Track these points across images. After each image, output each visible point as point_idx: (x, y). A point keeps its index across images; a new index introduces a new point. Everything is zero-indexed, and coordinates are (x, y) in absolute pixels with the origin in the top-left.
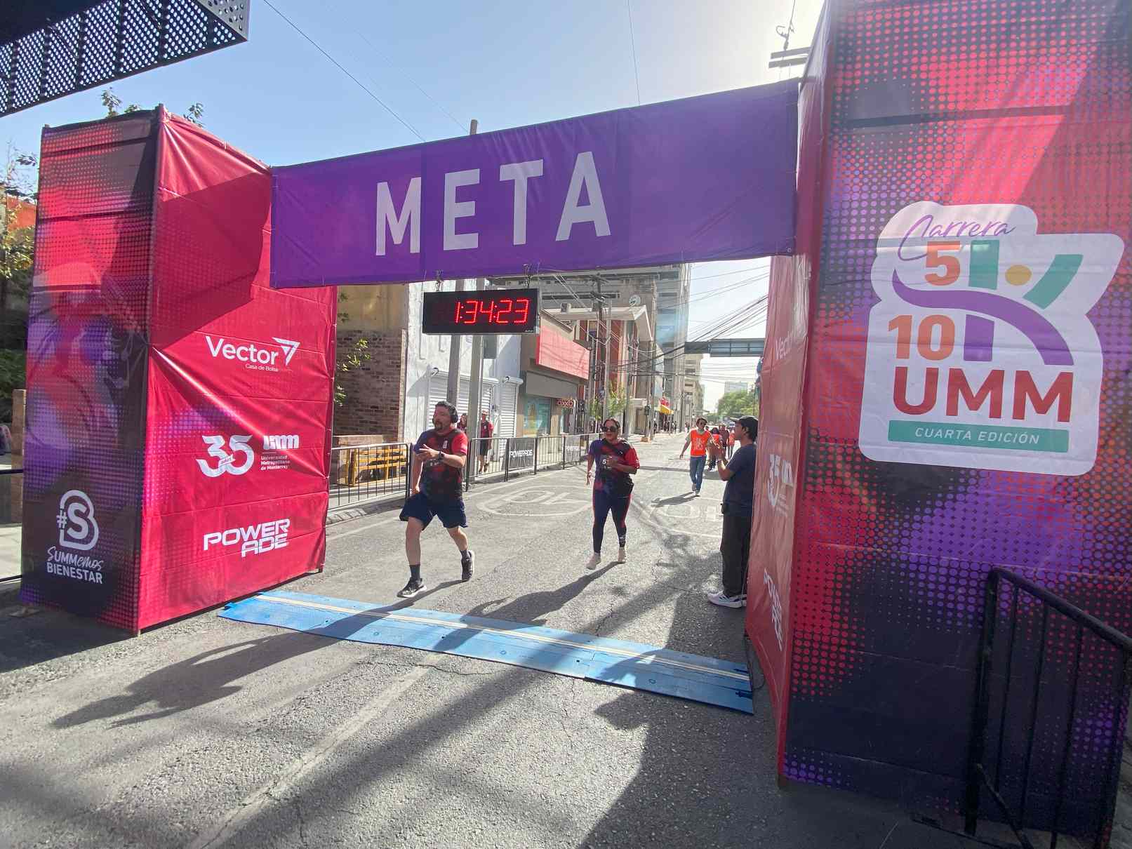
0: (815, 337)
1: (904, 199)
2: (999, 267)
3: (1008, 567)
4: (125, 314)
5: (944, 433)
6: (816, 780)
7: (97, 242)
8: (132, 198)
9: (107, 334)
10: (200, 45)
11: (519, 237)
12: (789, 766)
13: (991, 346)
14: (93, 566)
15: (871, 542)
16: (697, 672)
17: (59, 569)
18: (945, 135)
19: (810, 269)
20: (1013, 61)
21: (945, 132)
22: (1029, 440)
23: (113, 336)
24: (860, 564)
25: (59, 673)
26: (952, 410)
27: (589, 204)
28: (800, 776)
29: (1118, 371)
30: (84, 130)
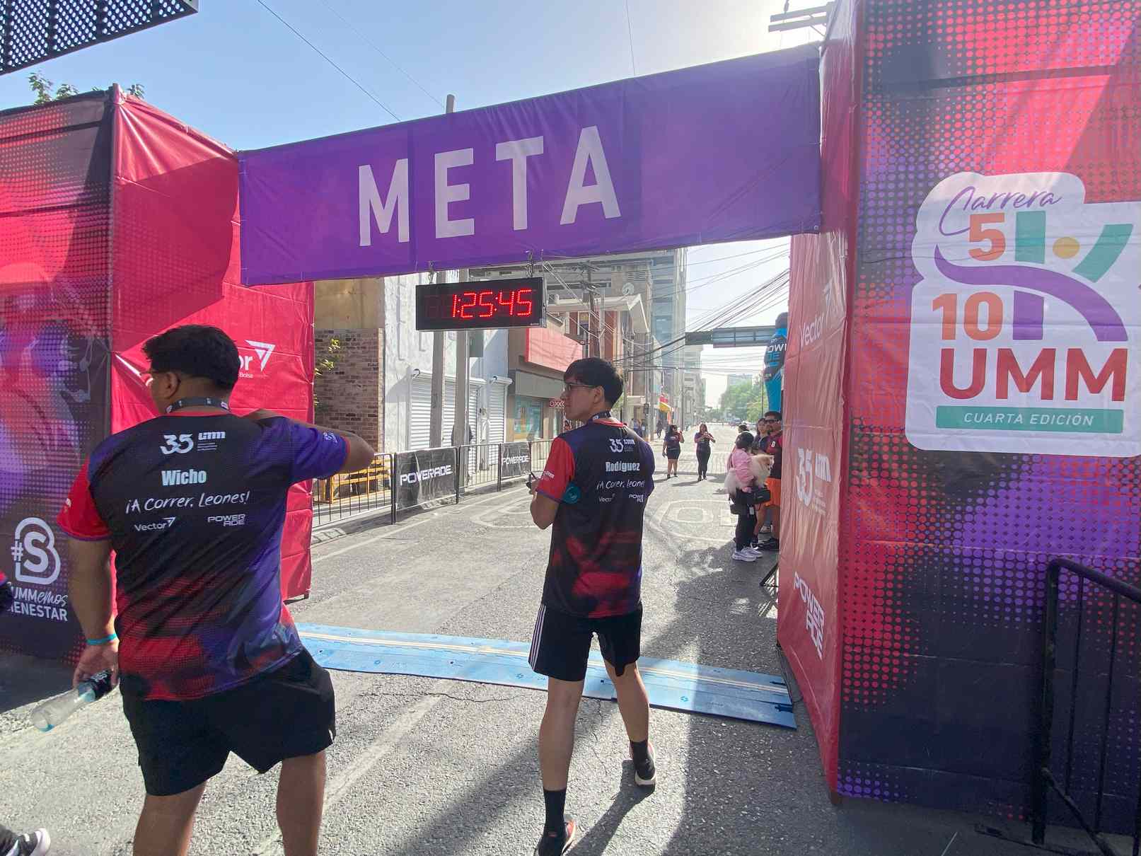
0: (855, 319)
1: (942, 171)
2: (1046, 240)
3: (1065, 555)
4: (82, 319)
5: (994, 417)
6: (872, 795)
7: (47, 239)
8: (85, 189)
9: (63, 342)
10: (144, 18)
11: (520, 221)
12: (843, 782)
13: (1042, 323)
14: (57, 602)
15: (921, 536)
16: (732, 687)
17: (16, 607)
18: (985, 101)
19: (847, 248)
20: (1054, 20)
21: (984, 98)
22: (1082, 421)
23: (69, 344)
24: (911, 561)
25: (26, 722)
26: (1002, 392)
27: (596, 184)
28: (853, 792)
30: (28, 114)
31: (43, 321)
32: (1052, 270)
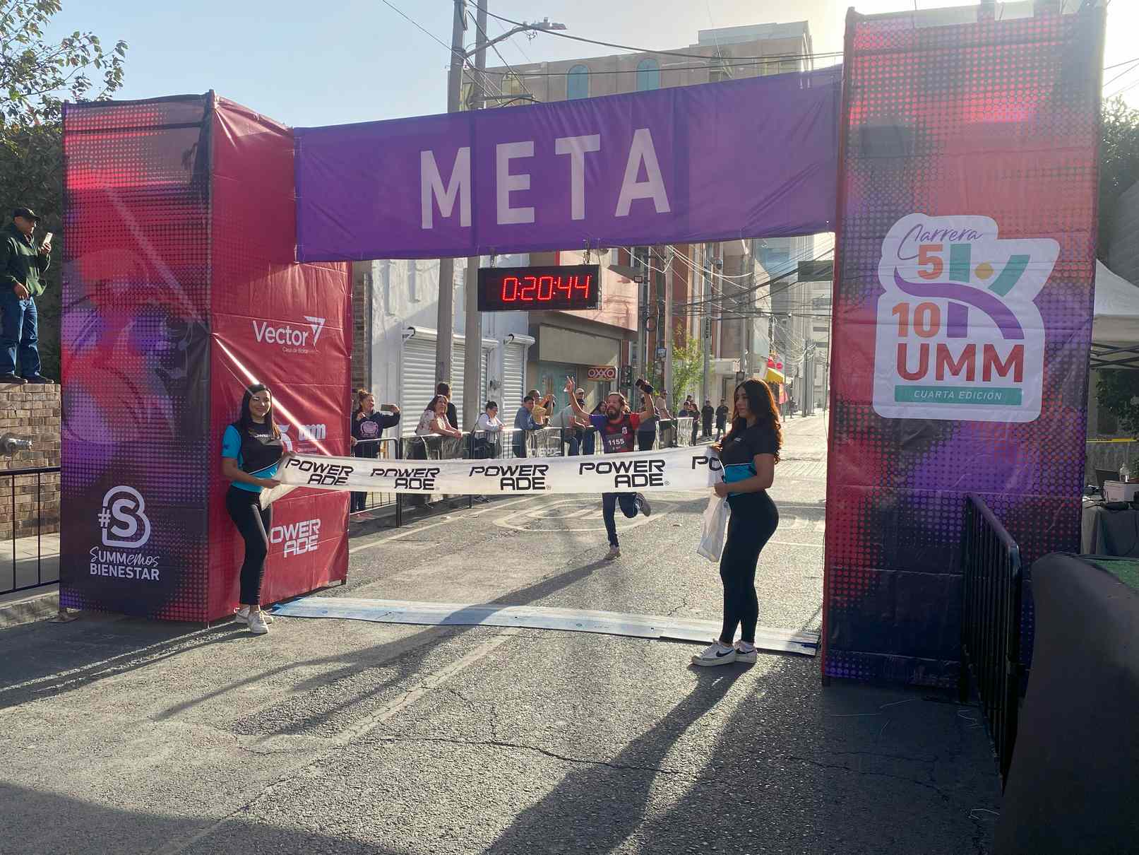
1: (901, 211)
2: (971, 265)
4: (183, 304)
5: (934, 394)
6: (850, 674)
9: (161, 324)
11: (578, 211)
12: (829, 666)
13: (965, 325)
15: (885, 482)
22: (994, 396)
23: (168, 326)
26: (940, 376)
27: (648, 181)
28: (836, 673)
29: (1055, 343)
30: (121, 110)
31: (139, 305)
32: (975, 287)
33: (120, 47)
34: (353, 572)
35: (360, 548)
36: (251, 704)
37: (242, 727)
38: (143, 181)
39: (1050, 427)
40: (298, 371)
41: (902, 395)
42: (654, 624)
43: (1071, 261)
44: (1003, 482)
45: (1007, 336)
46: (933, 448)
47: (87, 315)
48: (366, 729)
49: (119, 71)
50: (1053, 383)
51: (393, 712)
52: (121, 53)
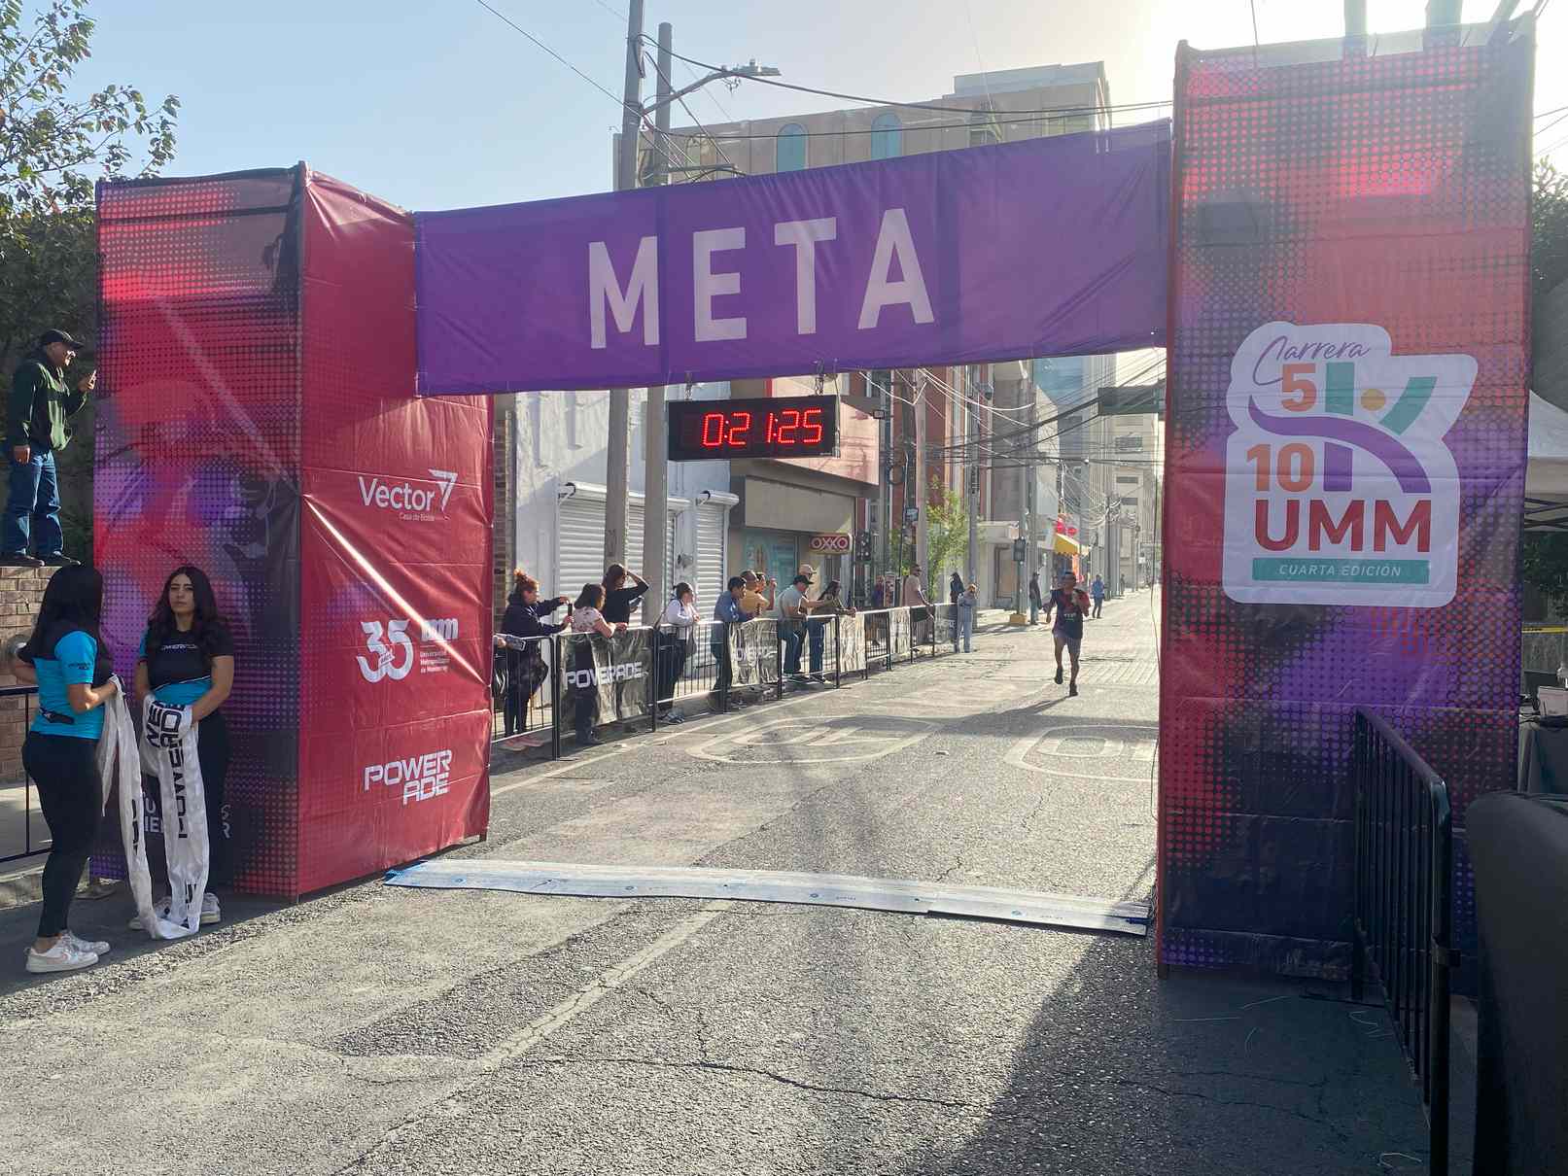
1: (1256, 319)
2: (1355, 391)
4: (261, 455)
5: (1308, 569)
6: (1197, 962)
9: (232, 482)
11: (806, 321)
13: (1349, 474)
15: (1241, 692)
17: (152, 825)
18: (1297, 249)
22: (1391, 572)
23: (242, 486)
24: (1231, 717)
26: (1314, 544)
27: (902, 279)
28: (1179, 960)
29: (1475, 497)
30: (173, 190)
31: (201, 456)
32: (1359, 421)
33: (170, 104)
34: (496, 822)
35: (506, 788)
36: (361, 1011)
37: (350, 1045)
38: (208, 286)
39: (1470, 613)
40: (422, 547)
41: (1263, 571)
42: (919, 894)
43: (1494, 385)
44: (1404, 690)
45: (1407, 489)
46: (1307, 645)
47: (129, 471)
48: (524, 1046)
49: (169, 137)
50: (1473, 552)
51: (560, 1021)
52: (172, 112)
